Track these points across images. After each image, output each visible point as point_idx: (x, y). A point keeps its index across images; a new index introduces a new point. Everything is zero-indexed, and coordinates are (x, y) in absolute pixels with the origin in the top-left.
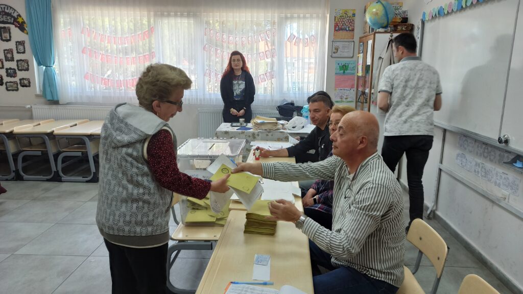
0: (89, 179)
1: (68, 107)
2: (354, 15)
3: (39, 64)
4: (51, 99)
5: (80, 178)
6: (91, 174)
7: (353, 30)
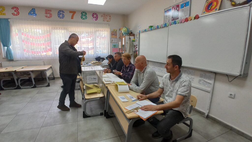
0: (32, 87)
1: (17, 62)
2: (117, 31)
3: (4, 46)
4: (10, 59)
5: (29, 87)
6: (33, 85)
7: (117, 35)
